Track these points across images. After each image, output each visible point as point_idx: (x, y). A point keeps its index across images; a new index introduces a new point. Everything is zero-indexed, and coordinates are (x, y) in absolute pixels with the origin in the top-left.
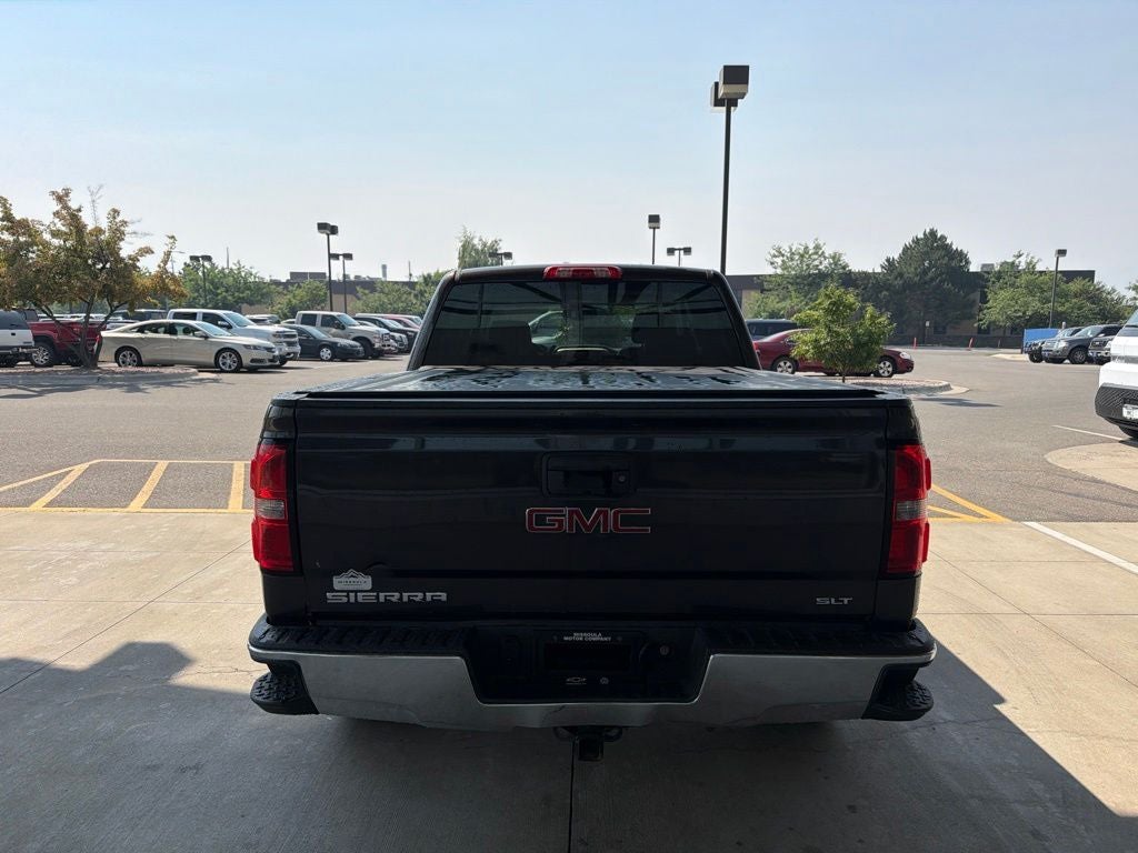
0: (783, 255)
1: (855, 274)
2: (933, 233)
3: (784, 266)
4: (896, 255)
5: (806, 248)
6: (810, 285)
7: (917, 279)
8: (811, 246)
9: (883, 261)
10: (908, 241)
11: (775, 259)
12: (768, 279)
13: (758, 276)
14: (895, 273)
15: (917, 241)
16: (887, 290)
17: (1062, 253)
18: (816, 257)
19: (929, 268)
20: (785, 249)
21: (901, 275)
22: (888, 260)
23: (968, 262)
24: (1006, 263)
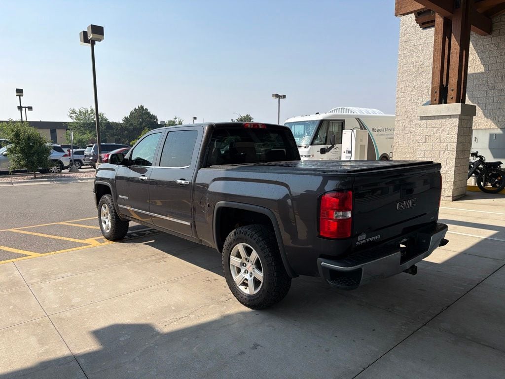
0: (76, 113)
1: (111, 123)
2: (142, 107)
3: (77, 118)
4: (128, 115)
5: (87, 110)
6: (91, 127)
7: (138, 126)
8: (89, 110)
9: (123, 118)
10: (132, 110)
11: (73, 115)
12: (70, 124)
13: (65, 123)
14: (129, 123)
15: (135, 110)
16: (127, 131)
17: (195, 118)
18: (92, 115)
19: (143, 122)
20: (77, 111)
21: (132, 124)
22: (125, 118)
23: (157, 120)
24: (171, 121)
